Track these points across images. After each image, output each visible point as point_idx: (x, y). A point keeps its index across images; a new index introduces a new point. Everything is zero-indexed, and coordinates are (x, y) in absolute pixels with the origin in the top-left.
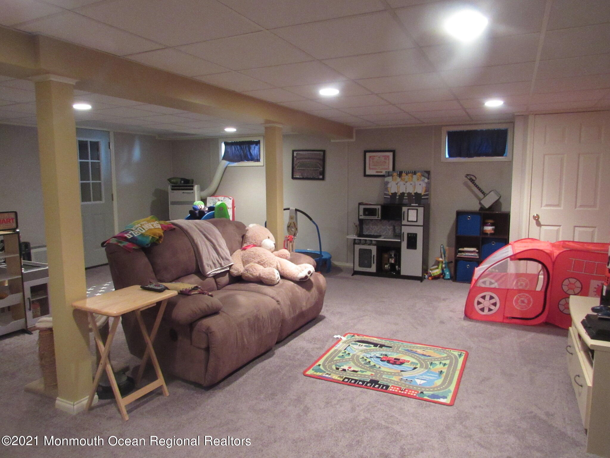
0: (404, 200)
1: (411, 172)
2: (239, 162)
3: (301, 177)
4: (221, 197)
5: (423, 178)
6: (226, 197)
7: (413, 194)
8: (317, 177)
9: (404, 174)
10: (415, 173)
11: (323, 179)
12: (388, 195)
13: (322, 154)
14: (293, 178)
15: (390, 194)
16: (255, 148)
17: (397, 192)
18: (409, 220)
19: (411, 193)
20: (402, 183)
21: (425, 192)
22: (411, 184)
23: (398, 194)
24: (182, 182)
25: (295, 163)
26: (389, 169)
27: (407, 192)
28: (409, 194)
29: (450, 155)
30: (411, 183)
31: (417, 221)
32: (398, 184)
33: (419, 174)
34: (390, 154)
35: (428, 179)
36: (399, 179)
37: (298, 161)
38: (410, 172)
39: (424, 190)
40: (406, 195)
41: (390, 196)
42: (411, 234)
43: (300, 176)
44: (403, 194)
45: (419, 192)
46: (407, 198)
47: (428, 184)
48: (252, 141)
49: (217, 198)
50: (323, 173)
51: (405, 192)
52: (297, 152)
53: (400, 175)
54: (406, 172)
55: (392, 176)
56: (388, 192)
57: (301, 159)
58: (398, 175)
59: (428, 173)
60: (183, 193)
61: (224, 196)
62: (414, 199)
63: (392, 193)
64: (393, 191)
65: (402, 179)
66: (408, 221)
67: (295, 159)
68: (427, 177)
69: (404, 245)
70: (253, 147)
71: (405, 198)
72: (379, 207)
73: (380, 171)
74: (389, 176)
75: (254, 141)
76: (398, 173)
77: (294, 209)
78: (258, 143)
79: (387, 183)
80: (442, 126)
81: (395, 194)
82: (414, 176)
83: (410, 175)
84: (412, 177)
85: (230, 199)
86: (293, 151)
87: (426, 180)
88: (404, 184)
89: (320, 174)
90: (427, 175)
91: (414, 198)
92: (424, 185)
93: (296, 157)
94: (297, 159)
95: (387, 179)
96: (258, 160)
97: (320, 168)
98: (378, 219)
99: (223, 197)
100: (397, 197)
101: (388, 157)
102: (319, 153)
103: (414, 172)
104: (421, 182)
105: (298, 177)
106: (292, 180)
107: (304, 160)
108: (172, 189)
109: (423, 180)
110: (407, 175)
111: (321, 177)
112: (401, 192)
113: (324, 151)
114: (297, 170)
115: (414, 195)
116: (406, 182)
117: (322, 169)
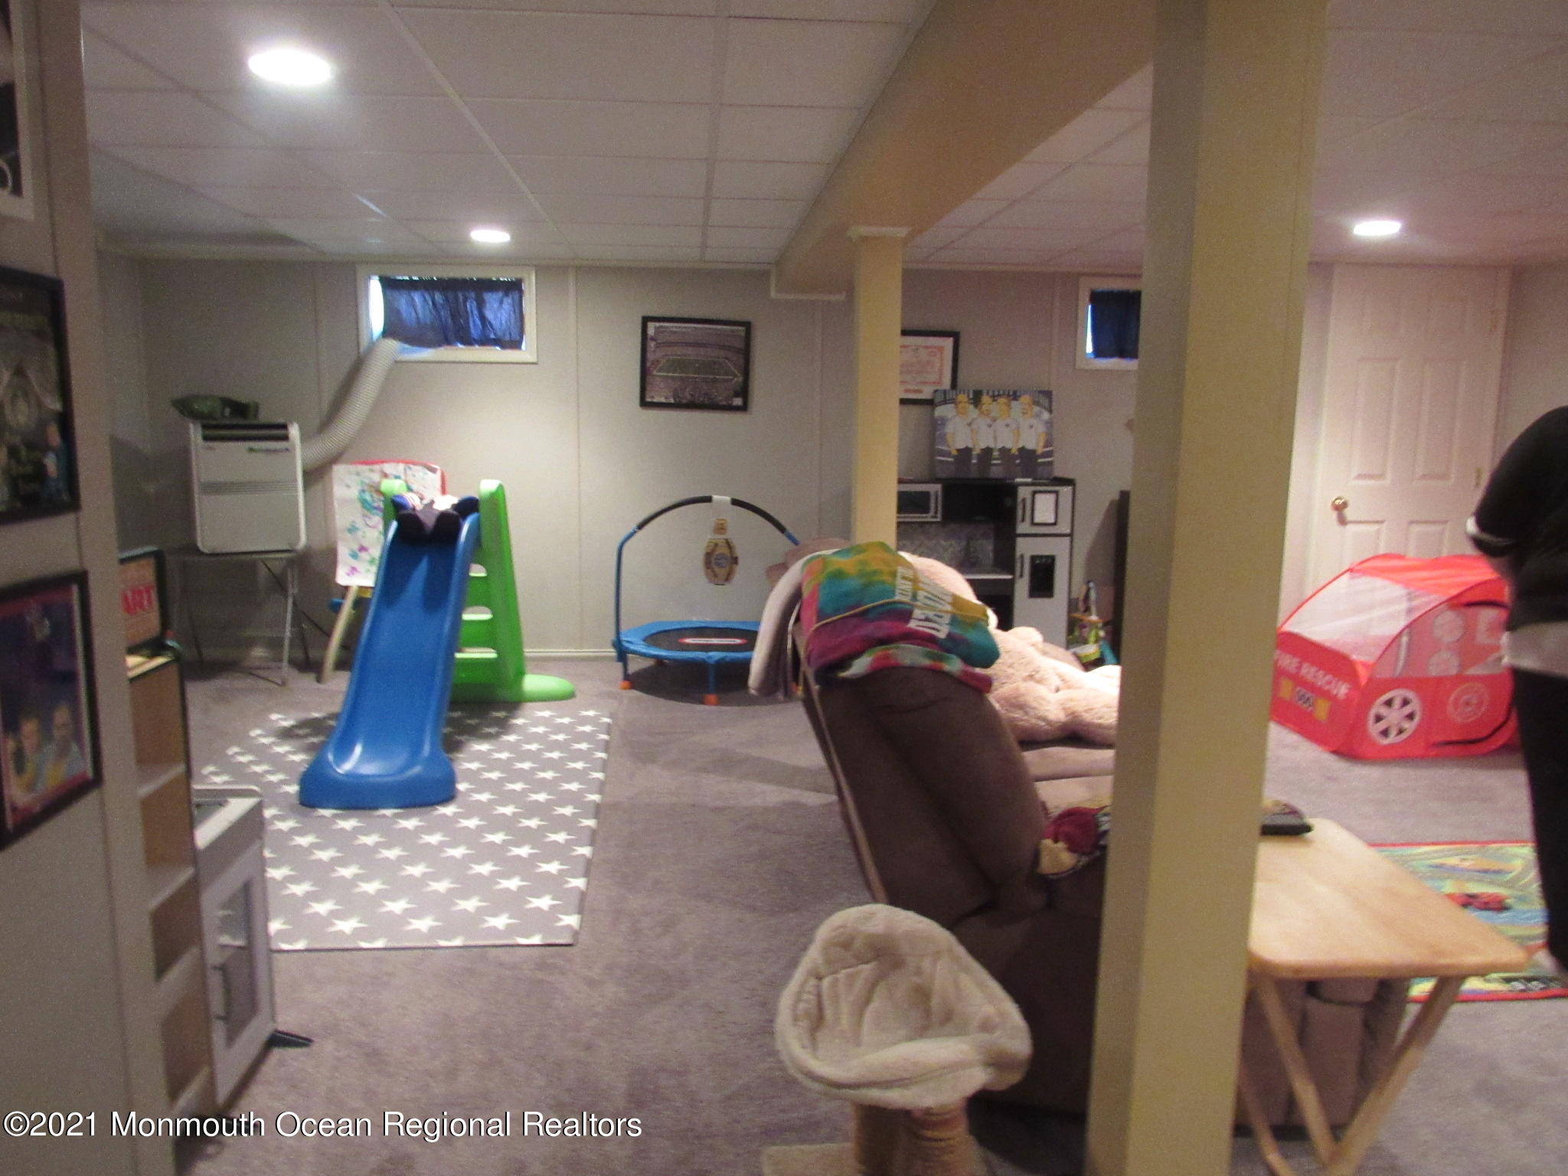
0: (994, 469)
1: (1004, 392)
2: (440, 346)
3: (672, 401)
4: (393, 464)
5: (1036, 409)
6: (414, 463)
7: (1014, 451)
8: (724, 403)
9: (986, 399)
10: (1015, 396)
11: (744, 408)
12: (949, 454)
13: (743, 334)
14: (644, 403)
15: (954, 453)
16: (501, 302)
17: (970, 445)
18: (1037, 520)
19: (1010, 450)
20: (982, 423)
21: (1045, 447)
22: (1007, 425)
23: (975, 453)
24: (227, 411)
25: (650, 356)
26: (939, 383)
27: (1000, 446)
28: (1004, 451)
29: (1099, 352)
30: (1008, 421)
31: (1055, 524)
32: (974, 426)
33: (1025, 399)
34: (948, 343)
35: (1050, 411)
36: (973, 412)
37: (659, 354)
38: (1001, 392)
39: (1042, 444)
40: (996, 454)
41: (954, 457)
42: (1041, 557)
43: (666, 398)
44: (988, 451)
45: (1030, 446)
46: (999, 462)
47: (1049, 424)
48: (490, 281)
49: (377, 467)
50: (744, 391)
51: (992, 445)
52: (657, 324)
53: (976, 399)
54: (991, 393)
55: (953, 401)
56: (948, 446)
57: (670, 344)
58: (970, 399)
59: (1048, 394)
60: (251, 450)
61: (407, 462)
62: (1019, 465)
63: (958, 450)
64: (961, 444)
65: (982, 413)
66: (1033, 524)
67: (652, 345)
68: (1047, 405)
69: (1022, 587)
70: (492, 299)
71: (995, 462)
72: (935, 489)
73: (916, 388)
74: (945, 402)
75: (498, 280)
76: (971, 396)
77: (728, 499)
78: (514, 288)
79: (944, 421)
80: (1080, 275)
81: (966, 452)
82: (1014, 404)
83: (1002, 400)
84: (1009, 405)
85: (433, 471)
86: (646, 320)
87: (1046, 415)
88: (990, 426)
89: (737, 395)
90: (1044, 400)
91: (1018, 461)
92: (1041, 429)
93: (652, 339)
94: (658, 346)
95: (940, 411)
96: (516, 344)
97: (735, 376)
98: (935, 520)
99: (401, 466)
100: (974, 461)
101: (941, 349)
102: (733, 331)
103: (1011, 393)
104: (1034, 421)
105: (663, 400)
106: (640, 409)
107: (678, 350)
108: (206, 438)
109: (1038, 416)
110: (994, 400)
111: (738, 401)
112: (983, 446)
113: (747, 325)
114: (657, 378)
115: (1017, 453)
116: (994, 420)
117: (741, 379)
